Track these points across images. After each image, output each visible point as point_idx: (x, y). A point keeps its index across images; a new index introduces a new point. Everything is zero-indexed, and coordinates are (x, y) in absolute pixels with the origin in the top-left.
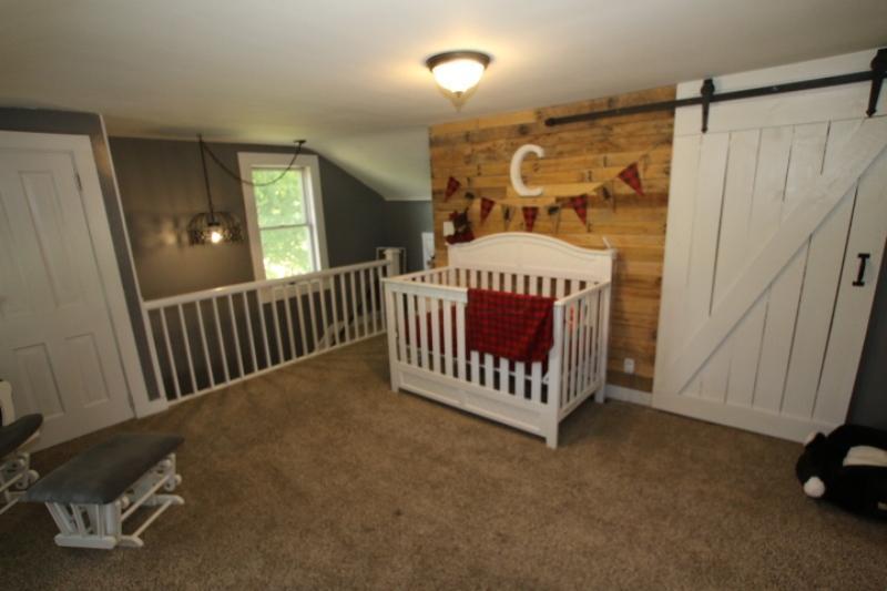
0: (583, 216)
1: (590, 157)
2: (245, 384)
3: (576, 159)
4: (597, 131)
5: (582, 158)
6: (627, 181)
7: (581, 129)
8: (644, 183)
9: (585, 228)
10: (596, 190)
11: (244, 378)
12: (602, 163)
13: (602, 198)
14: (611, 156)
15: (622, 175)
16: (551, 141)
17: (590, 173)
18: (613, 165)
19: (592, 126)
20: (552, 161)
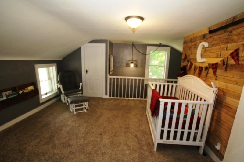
0: (215, 72)
1: (222, 46)
2: (129, 100)
3: (218, 47)
4: (227, 34)
5: (219, 47)
6: (233, 58)
7: (221, 34)
8: (240, 59)
9: (215, 78)
10: (221, 61)
11: (129, 98)
12: (226, 49)
13: (222, 65)
14: (229, 45)
15: (232, 54)
16: (211, 39)
17: (221, 53)
18: (229, 50)
19: (225, 32)
20: (210, 49)
